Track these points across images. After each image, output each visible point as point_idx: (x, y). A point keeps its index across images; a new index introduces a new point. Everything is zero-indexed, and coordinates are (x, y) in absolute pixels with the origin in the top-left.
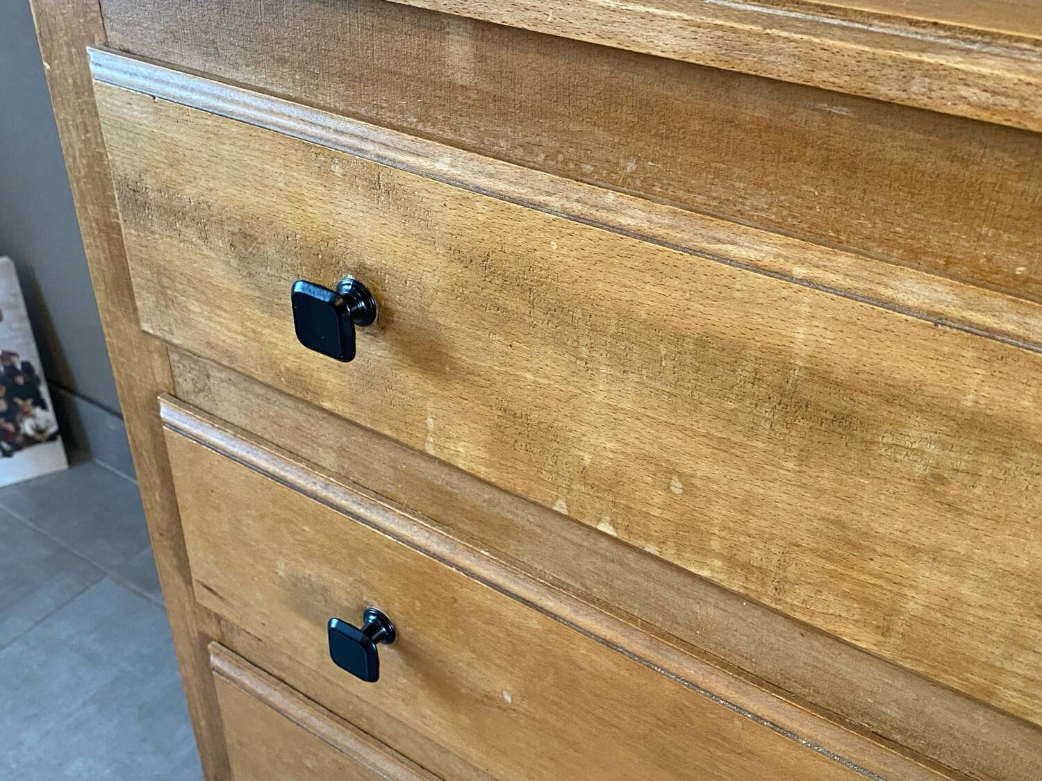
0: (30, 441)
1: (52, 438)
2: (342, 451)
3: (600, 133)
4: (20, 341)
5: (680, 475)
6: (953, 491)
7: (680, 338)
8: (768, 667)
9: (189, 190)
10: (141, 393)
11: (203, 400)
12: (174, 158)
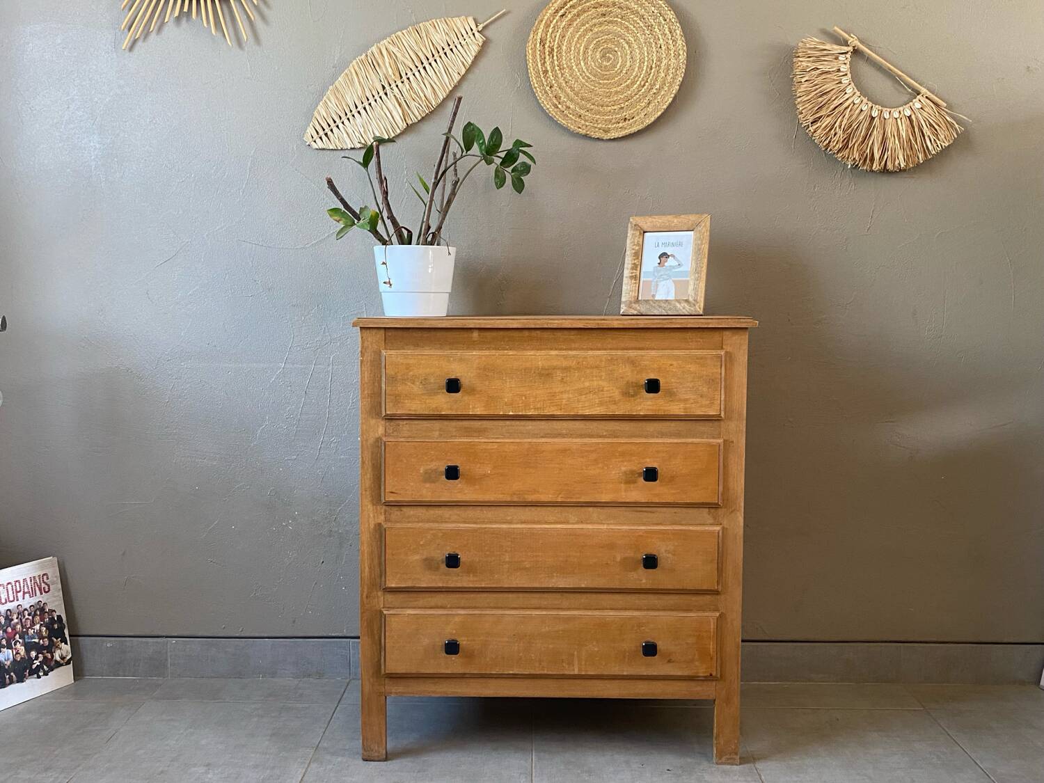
0: (58, 665)
1: (68, 663)
2: (440, 430)
3: (502, 343)
4: (57, 603)
5: (525, 396)
6: (564, 380)
7: (521, 370)
8: (542, 434)
9: (411, 373)
10: (371, 441)
11: (395, 434)
12: (408, 367)
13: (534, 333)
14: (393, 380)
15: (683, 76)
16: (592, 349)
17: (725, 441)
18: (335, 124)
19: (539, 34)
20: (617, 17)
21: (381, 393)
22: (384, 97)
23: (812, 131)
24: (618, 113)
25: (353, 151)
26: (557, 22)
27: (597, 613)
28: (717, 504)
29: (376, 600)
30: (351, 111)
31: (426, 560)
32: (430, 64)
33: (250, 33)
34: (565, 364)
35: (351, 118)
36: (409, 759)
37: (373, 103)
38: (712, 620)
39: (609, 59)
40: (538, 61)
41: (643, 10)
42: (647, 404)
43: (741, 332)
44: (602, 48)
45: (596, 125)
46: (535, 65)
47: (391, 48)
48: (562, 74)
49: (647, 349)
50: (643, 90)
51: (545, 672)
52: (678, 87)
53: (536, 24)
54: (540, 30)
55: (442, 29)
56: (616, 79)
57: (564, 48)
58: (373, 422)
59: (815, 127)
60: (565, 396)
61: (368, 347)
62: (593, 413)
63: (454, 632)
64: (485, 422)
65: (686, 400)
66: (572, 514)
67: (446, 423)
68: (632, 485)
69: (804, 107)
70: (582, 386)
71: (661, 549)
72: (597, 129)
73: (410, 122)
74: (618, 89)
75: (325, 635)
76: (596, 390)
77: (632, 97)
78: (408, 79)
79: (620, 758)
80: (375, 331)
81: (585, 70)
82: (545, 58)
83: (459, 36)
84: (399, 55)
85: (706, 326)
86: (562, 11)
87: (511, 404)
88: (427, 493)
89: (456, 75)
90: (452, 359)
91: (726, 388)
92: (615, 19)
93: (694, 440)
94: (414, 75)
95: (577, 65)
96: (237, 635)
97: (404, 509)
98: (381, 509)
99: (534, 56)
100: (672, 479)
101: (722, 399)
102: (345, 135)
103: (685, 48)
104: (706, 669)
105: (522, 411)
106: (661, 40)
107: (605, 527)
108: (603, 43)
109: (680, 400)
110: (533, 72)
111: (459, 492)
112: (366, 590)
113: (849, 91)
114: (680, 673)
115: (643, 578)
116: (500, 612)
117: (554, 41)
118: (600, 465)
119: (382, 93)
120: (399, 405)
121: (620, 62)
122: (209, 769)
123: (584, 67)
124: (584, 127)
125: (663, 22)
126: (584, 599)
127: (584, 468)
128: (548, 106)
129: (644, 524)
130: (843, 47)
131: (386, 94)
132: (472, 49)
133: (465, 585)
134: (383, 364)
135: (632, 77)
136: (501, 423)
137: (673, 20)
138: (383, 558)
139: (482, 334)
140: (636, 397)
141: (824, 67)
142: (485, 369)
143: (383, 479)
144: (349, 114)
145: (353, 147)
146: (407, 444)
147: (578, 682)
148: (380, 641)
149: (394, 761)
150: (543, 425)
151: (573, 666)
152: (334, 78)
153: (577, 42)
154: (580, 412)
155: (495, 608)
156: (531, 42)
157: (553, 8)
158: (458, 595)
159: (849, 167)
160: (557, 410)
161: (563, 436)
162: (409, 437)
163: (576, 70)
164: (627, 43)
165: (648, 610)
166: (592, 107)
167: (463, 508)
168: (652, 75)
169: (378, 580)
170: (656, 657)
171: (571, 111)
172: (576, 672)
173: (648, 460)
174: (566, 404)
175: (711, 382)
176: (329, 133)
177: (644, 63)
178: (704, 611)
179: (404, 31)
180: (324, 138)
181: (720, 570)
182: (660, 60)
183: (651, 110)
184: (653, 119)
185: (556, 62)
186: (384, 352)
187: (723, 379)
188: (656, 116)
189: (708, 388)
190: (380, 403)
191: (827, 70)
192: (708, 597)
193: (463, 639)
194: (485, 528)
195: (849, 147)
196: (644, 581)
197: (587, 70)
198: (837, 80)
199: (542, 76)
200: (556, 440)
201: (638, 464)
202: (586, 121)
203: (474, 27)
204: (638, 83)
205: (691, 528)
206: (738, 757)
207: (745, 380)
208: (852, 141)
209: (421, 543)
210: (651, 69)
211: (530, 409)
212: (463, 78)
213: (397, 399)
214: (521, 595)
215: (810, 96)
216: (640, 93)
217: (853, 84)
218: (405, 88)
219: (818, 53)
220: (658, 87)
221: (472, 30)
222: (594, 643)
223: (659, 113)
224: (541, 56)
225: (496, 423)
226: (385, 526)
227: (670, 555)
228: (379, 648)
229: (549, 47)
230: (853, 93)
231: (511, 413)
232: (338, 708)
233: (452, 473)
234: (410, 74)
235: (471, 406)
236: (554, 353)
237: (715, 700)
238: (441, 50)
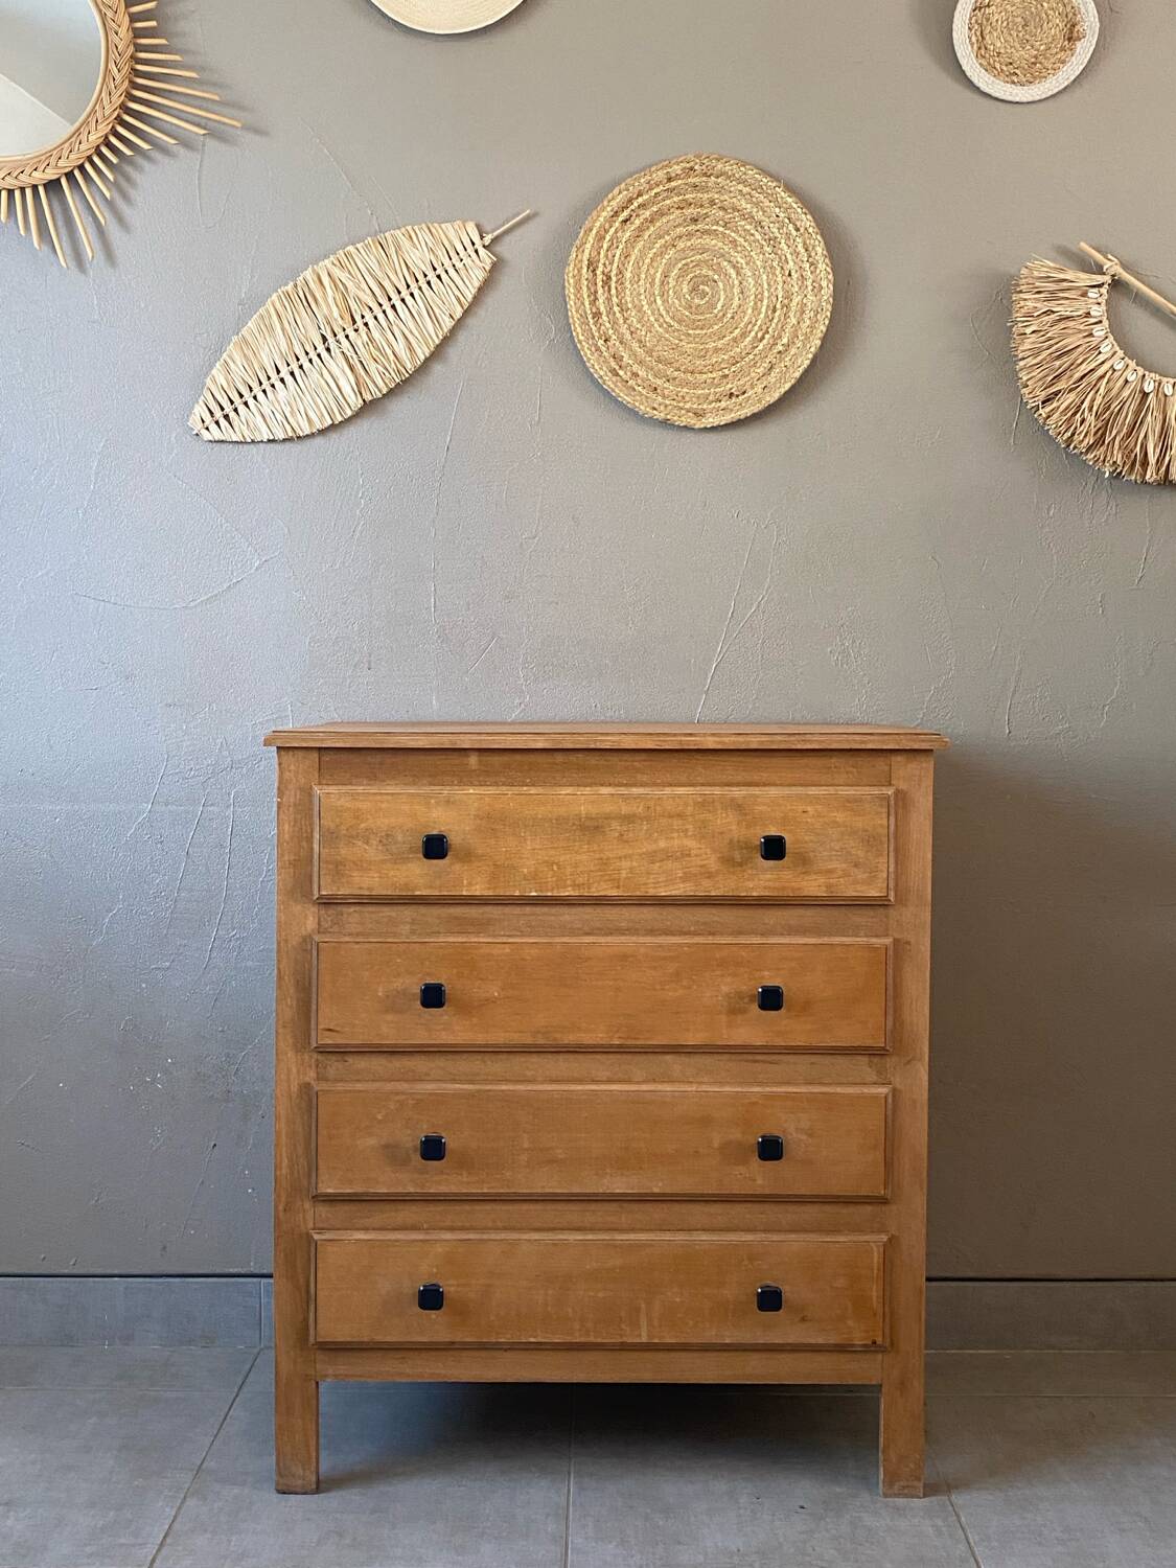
2: (412, 922)
3: (519, 774)
5: (557, 864)
6: (625, 837)
7: (551, 820)
8: (586, 929)
9: (363, 825)
10: (295, 941)
11: (336, 929)
12: (358, 815)
13: (573, 758)
14: (330, 837)
15: (827, 322)
16: (671, 785)
17: (896, 941)
18: (242, 398)
19: (587, 252)
20: (718, 224)
21: (311, 861)
22: (324, 354)
23: (1044, 415)
24: (718, 386)
25: (272, 445)
26: (616, 232)
27: (680, 1237)
28: (884, 1049)
29: (301, 1215)
30: (269, 378)
31: (386, 1146)
32: (403, 300)
33: (97, 246)
34: (625, 810)
35: (269, 390)
36: (354, 1491)
37: (306, 365)
38: (875, 1249)
39: (704, 294)
40: (585, 296)
41: (761, 213)
42: (764, 878)
43: (922, 758)
44: (692, 275)
45: (681, 405)
46: (579, 304)
47: (337, 272)
48: (625, 320)
49: (765, 785)
50: (761, 347)
51: (592, 1339)
52: (818, 342)
53: (581, 234)
54: (588, 246)
55: (423, 244)
56: (716, 327)
57: (628, 275)
58: (297, 908)
59: (1048, 409)
60: (625, 864)
61: (291, 780)
62: (673, 893)
63: (435, 1270)
64: (488, 909)
65: (830, 871)
66: (638, 1066)
67: (423, 910)
68: (739, 1018)
69: (1029, 376)
70: (654, 847)
71: (790, 1128)
72: (683, 412)
73: (368, 398)
74: (720, 344)
75: (218, 1271)
76: (678, 854)
77: (742, 359)
78: (366, 324)
79: (720, 1486)
80: (300, 754)
81: (664, 313)
82: (596, 292)
83: (453, 254)
84: (350, 285)
85: (863, 747)
86: (626, 214)
87: (534, 877)
88: (389, 1031)
89: (447, 319)
90: (433, 801)
91: (896, 850)
92: (715, 227)
93: (844, 939)
94: (376, 318)
95: (650, 304)
96: (66, 1271)
97: (350, 1059)
98: (311, 1057)
99: (578, 290)
100: (806, 1007)
101: (891, 870)
102: (259, 418)
103: (831, 277)
104: (866, 1331)
105: (552, 890)
106: (791, 263)
107: (694, 1088)
108: (694, 267)
109: (820, 872)
110: (576, 316)
111: (444, 1029)
112: (283, 1199)
113: (1106, 349)
114: (820, 1341)
115: (759, 1176)
116: (515, 1236)
117: (611, 263)
118: (685, 983)
119: (321, 349)
120: (344, 880)
121: (722, 299)
122: (9, 1511)
123: (662, 308)
124: (662, 408)
125: (794, 233)
126: (658, 1212)
127: (658, 987)
128: (600, 371)
129: (760, 1084)
130: (1094, 276)
131: (328, 350)
132: (473, 276)
133: (454, 1189)
134: (316, 809)
135: (742, 325)
136: (517, 910)
137: (811, 230)
138: (313, 1145)
139: (484, 758)
140: (744, 867)
141: (1063, 309)
142: (489, 816)
143: (314, 1007)
144: (265, 384)
145: (272, 438)
146: (357, 946)
147: (648, 1355)
148: (308, 1286)
149: (332, 1494)
150: (588, 913)
151: (639, 1328)
152: (241, 322)
153: (651, 264)
154: (652, 892)
155: (505, 1229)
156: (572, 265)
157: (609, 209)
158: (441, 1208)
159: (1107, 475)
160: (612, 888)
161: (620, 932)
162: (358, 934)
163: (649, 312)
164: (734, 267)
165: (765, 1231)
166: (677, 373)
167: (450, 1056)
168: (775, 321)
169: (305, 1183)
170: (781, 1311)
171: (639, 381)
172: (644, 1339)
173: (766, 973)
174: (626, 878)
175: (869, 840)
176: (232, 415)
177: (762, 301)
178: (861, 1231)
179: (358, 246)
180: (223, 422)
181: (889, 1164)
182: (788, 296)
183: (774, 380)
184: (776, 396)
185: (615, 300)
186: (317, 790)
187: (891, 836)
188: (783, 391)
189: (867, 852)
190: (311, 876)
191: (1068, 313)
192: (869, 1208)
193: (451, 1282)
194: (489, 1091)
195: (1106, 442)
196: (759, 1182)
197: (668, 312)
198: (1086, 330)
199: (591, 321)
200: (609, 939)
201: (750, 980)
202: (664, 397)
203: (476, 239)
204: (753, 334)
205: (839, 1090)
206: (921, 1485)
207: (929, 839)
208: (1111, 432)
209: (380, 1117)
210: (774, 311)
211: (565, 887)
212: (459, 324)
213: (338, 869)
214: (550, 1206)
215: (1040, 358)
216: (756, 351)
217: (1111, 338)
218: (359, 340)
219: (1053, 286)
220: (785, 341)
221: (473, 244)
222: (675, 1290)
223: (787, 386)
224: (589, 288)
225: (507, 910)
226: (316, 1088)
227: (804, 1137)
228: (306, 1299)
229: (603, 273)
230: (1112, 352)
231: (534, 894)
232: (238, 1399)
233: (433, 996)
234: (369, 318)
235: (465, 882)
236: (605, 790)
237: (881, 1386)
238: (420, 277)
